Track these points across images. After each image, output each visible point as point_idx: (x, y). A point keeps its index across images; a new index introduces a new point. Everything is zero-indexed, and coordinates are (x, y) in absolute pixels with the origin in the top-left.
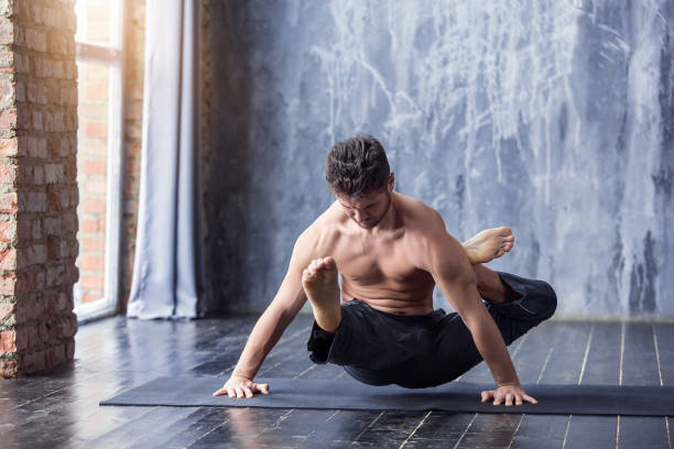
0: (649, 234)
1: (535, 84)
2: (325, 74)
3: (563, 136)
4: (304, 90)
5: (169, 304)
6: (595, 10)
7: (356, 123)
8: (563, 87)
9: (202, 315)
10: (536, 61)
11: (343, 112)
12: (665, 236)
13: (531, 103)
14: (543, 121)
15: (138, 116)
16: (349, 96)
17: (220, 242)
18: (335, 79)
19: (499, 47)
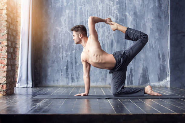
0: (131, 68)
1: (106, 36)
2: (59, 33)
3: (112, 47)
4: (55, 37)
5: (26, 84)
6: (118, 20)
7: (66, 44)
8: (112, 36)
9: (33, 86)
10: (106, 30)
11: (63, 42)
12: (135, 68)
13: (105, 40)
14: (108, 43)
15: (18, 42)
16: (65, 38)
17: (36, 71)
18: (62, 34)
19: (98, 28)
